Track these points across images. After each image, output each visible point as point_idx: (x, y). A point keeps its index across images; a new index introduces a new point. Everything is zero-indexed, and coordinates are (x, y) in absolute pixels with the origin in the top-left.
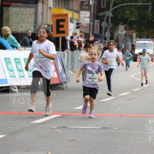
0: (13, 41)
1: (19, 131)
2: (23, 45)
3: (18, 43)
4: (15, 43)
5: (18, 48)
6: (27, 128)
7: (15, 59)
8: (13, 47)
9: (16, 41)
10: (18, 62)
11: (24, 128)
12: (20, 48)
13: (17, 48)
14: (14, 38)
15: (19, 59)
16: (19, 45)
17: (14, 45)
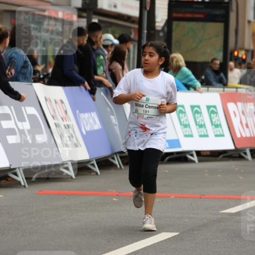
0: (188, 76)
1: (201, 227)
2: (204, 84)
3: (196, 80)
4: (191, 80)
5: (197, 89)
6: (213, 221)
7: (192, 107)
8: (188, 87)
9: (193, 77)
10: (197, 112)
11: (210, 222)
12: (199, 88)
13: (195, 89)
14: (189, 72)
15: (199, 107)
16: (198, 84)
17: (190, 83)
